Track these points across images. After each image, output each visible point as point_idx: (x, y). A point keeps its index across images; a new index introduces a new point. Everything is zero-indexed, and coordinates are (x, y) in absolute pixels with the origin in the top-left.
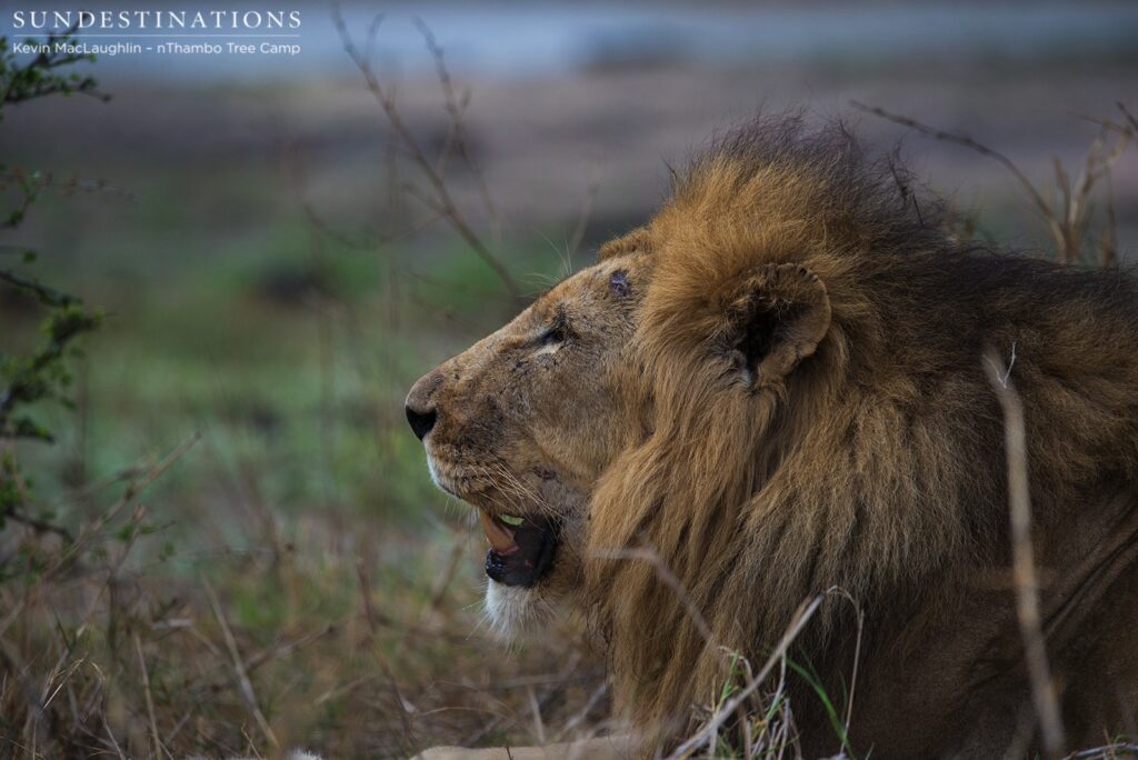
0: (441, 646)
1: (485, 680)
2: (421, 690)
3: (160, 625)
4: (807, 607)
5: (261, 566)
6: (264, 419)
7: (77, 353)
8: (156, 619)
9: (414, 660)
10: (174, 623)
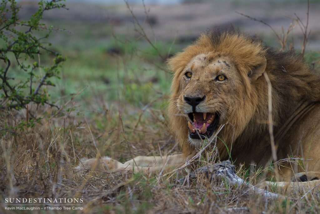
0: (141, 133)
1: (151, 142)
2: (137, 143)
3: (78, 128)
4: (221, 126)
5: (103, 115)
6: (107, 81)
7: (61, 66)
8: (77, 126)
9: (136, 137)
10: (81, 127)
